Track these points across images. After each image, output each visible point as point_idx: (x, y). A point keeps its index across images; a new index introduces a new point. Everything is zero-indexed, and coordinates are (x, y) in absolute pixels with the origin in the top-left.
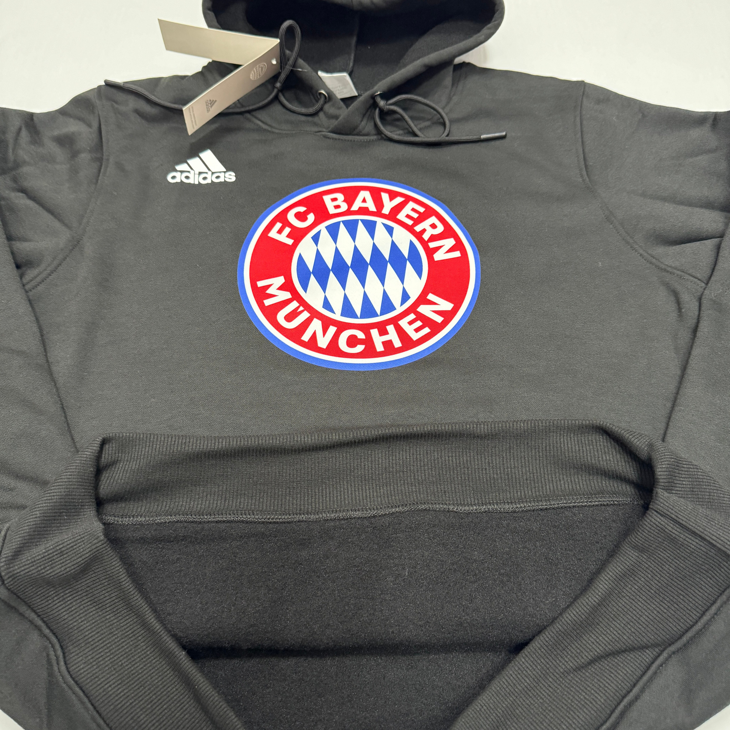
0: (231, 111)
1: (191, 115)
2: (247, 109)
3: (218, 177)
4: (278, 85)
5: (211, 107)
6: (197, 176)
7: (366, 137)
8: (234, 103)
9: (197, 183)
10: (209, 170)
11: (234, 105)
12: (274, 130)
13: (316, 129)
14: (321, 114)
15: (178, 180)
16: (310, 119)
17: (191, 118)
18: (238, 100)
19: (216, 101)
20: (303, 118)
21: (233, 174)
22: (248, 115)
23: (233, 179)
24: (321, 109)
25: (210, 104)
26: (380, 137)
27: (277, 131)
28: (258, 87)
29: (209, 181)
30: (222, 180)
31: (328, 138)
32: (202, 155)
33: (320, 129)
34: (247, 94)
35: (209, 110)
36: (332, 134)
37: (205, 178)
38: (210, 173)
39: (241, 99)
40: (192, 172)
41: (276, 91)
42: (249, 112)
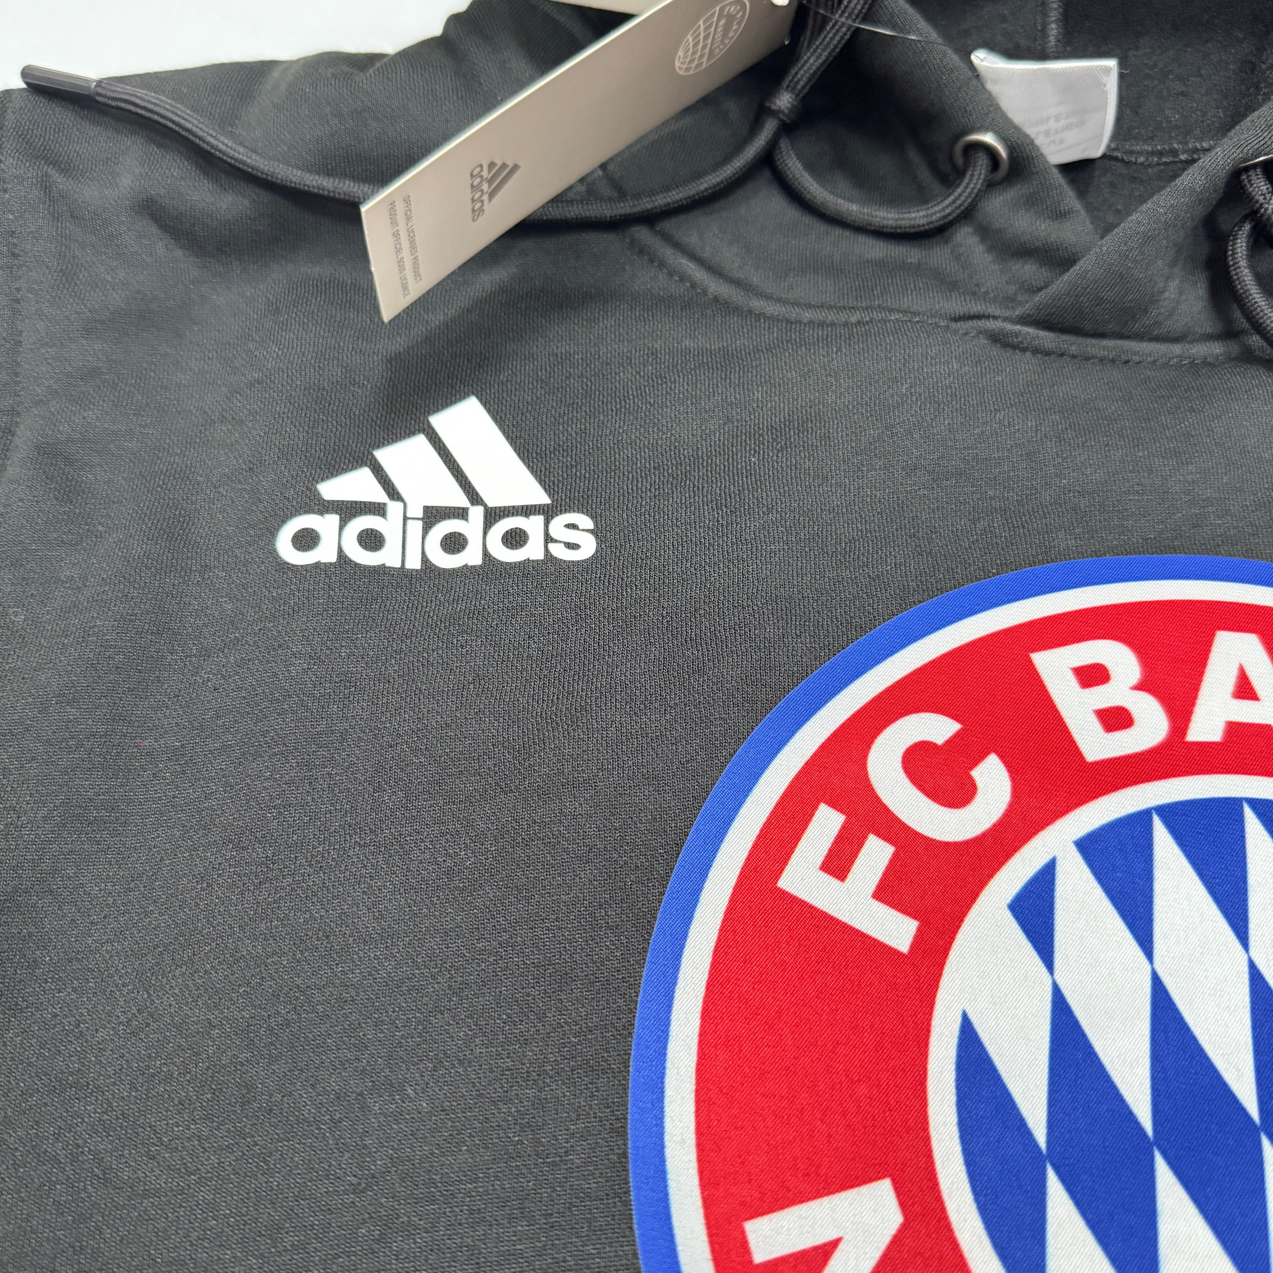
0: (573, 212)
1: (396, 235)
2: (647, 204)
3: (515, 539)
4: (784, 101)
5: (492, 195)
6: (415, 528)
7: (1177, 349)
8: (582, 180)
9: (414, 563)
10: (474, 497)
11: (582, 188)
12: (756, 304)
13: (956, 305)
14: (965, 236)
15: (325, 553)
16: (912, 254)
17: (398, 250)
18: (603, 166)
19: (516, 167)
20: (877, 250)
21: (585, 521)
22: (642, 233)
23: (588, 547)
24: (967, 215)
25: (490, 181)
26: (1234, 348)
27: (772, 309)
28: (689, 110)
29: (471, 557)
30: (533, 551)
31: (1014, 347)
32: (439, 421)
33: (977, 308)
34: (643, 138)
35: (481, 210)
36: (1031, 330)
37: (454, 543)
38: (477, 514)
39: (611, 159)
40: (394, 509)
41: (769, 127)
42: (650, 219)
